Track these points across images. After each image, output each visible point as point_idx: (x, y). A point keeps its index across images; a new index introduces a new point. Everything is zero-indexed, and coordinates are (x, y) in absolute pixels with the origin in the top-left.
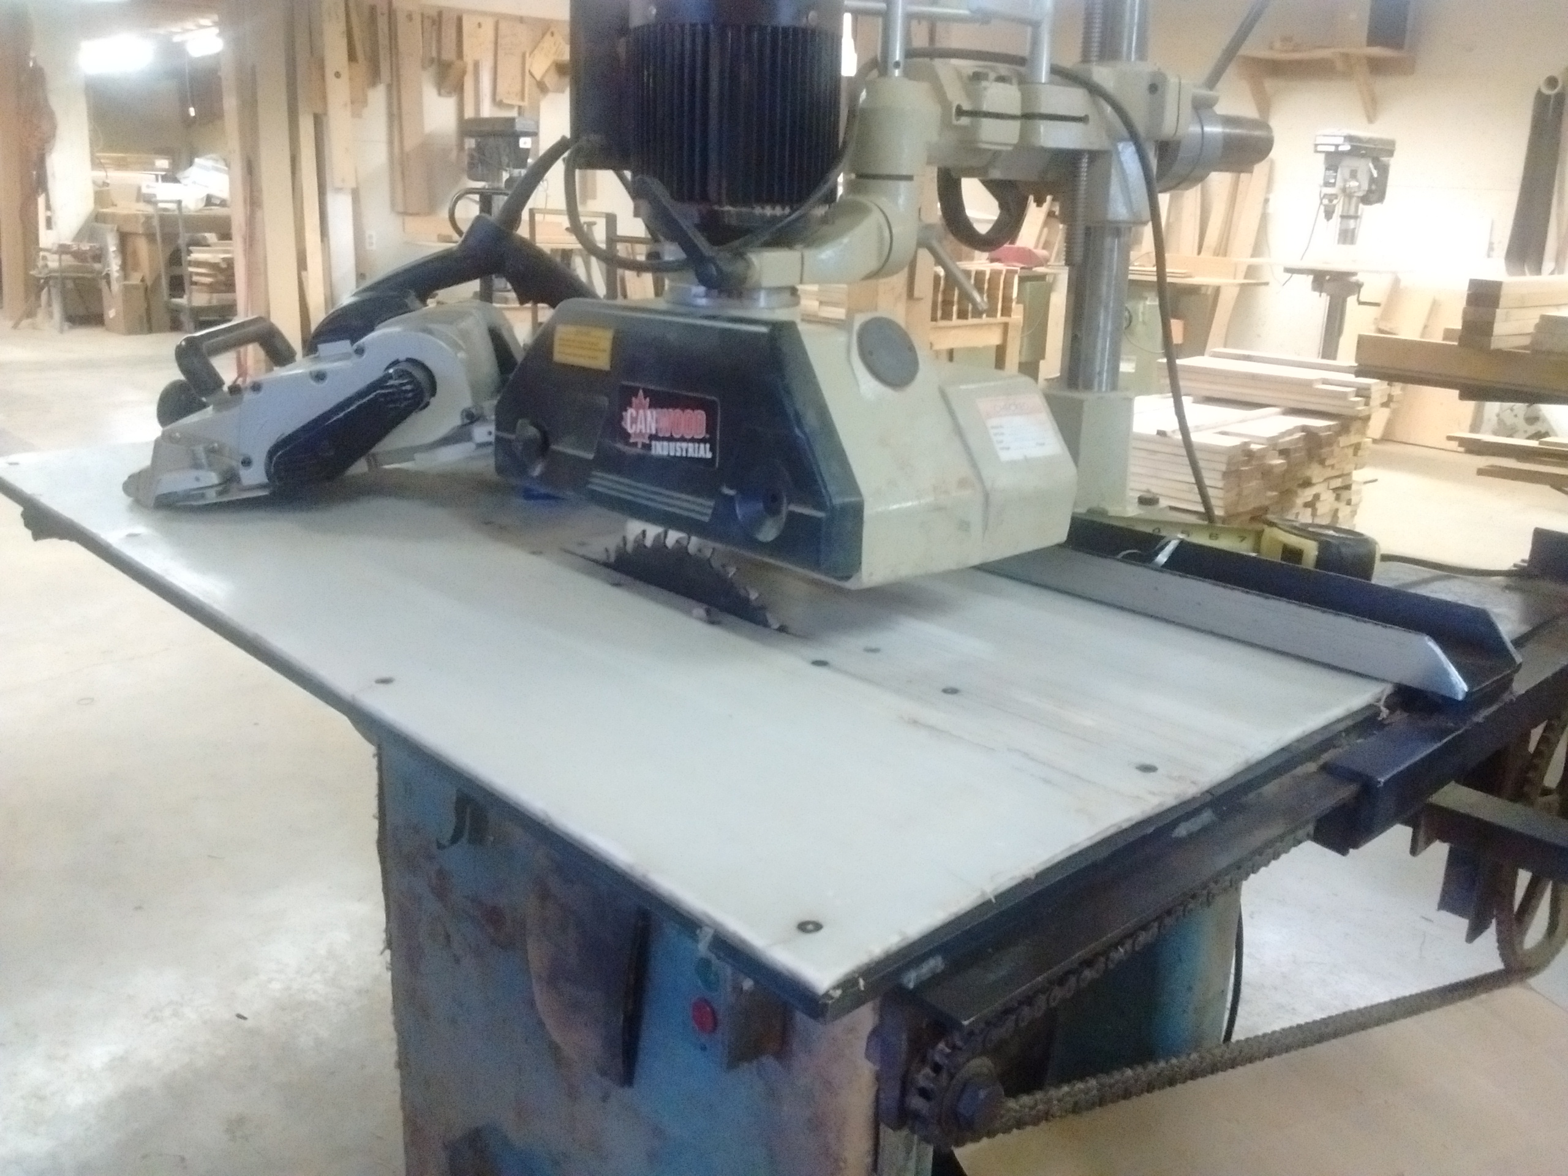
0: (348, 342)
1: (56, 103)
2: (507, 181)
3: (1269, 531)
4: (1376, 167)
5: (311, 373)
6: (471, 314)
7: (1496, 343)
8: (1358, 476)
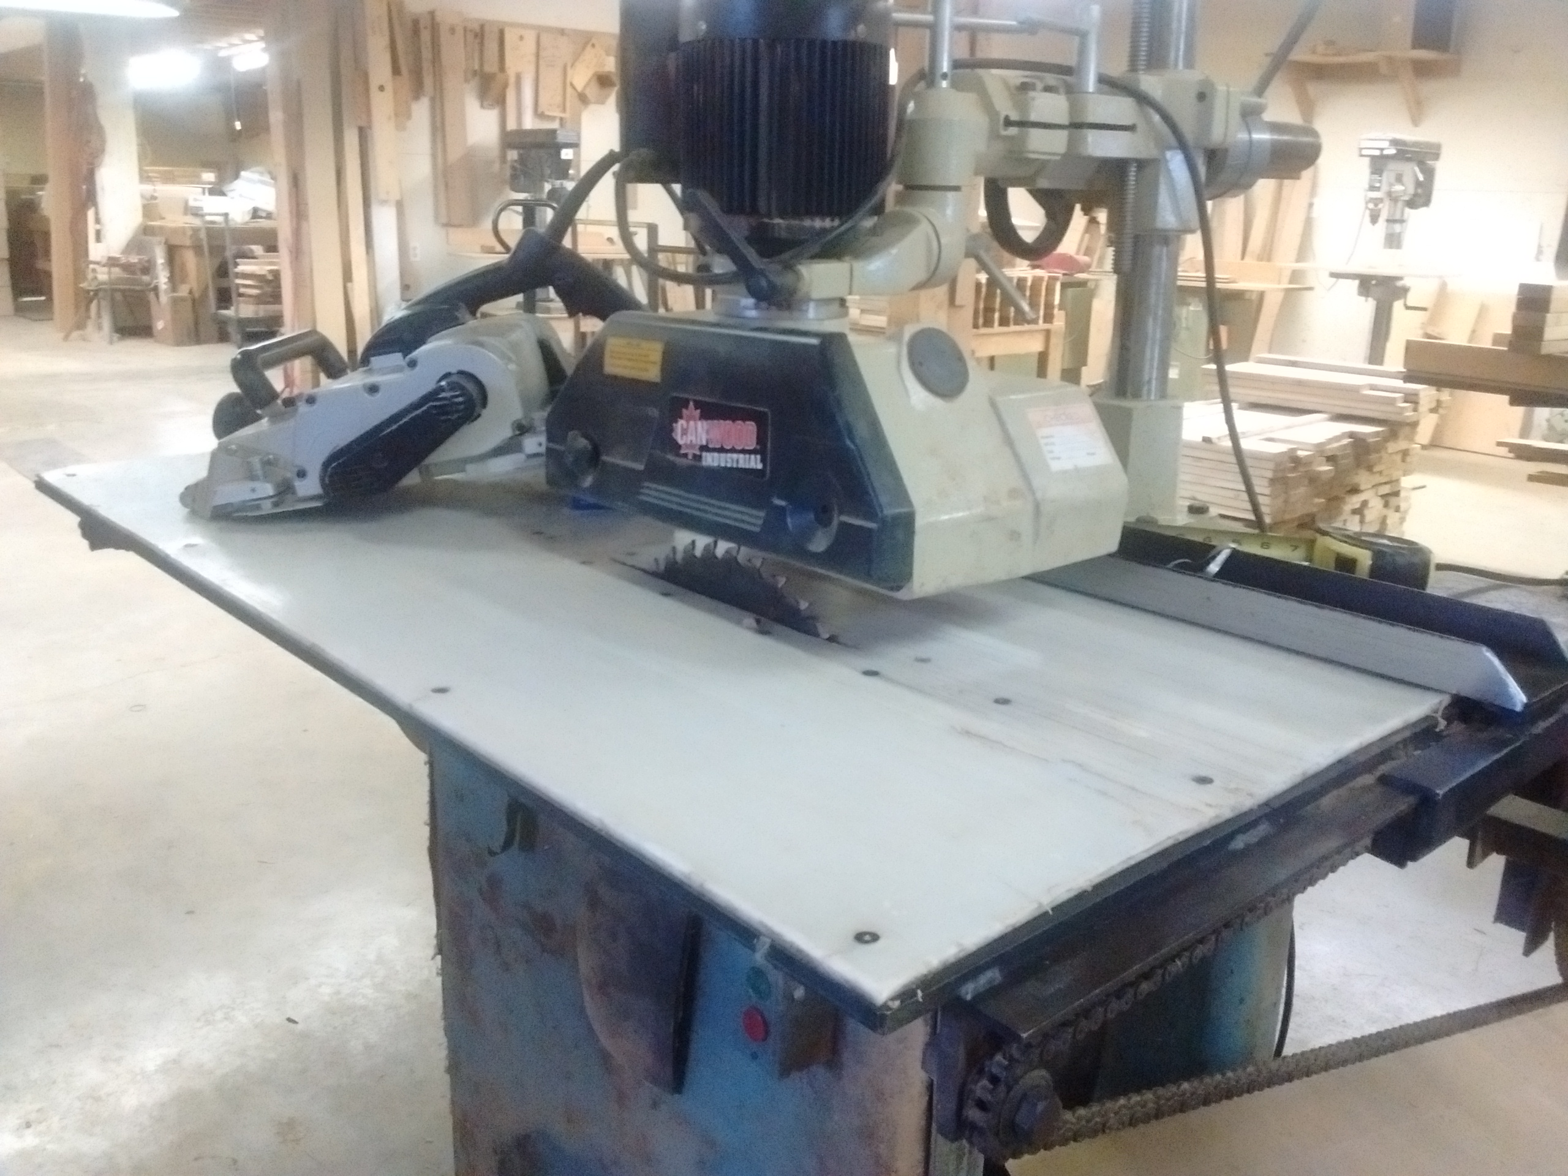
0: (399, 355)
1: (106, 118)
2: (550, 192)
3: (1323, 541)
4: (1422, 171)
5: (364, 386)
6: (520, 326)
7: (1546, 349)
8: (1407, 482)
